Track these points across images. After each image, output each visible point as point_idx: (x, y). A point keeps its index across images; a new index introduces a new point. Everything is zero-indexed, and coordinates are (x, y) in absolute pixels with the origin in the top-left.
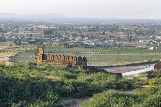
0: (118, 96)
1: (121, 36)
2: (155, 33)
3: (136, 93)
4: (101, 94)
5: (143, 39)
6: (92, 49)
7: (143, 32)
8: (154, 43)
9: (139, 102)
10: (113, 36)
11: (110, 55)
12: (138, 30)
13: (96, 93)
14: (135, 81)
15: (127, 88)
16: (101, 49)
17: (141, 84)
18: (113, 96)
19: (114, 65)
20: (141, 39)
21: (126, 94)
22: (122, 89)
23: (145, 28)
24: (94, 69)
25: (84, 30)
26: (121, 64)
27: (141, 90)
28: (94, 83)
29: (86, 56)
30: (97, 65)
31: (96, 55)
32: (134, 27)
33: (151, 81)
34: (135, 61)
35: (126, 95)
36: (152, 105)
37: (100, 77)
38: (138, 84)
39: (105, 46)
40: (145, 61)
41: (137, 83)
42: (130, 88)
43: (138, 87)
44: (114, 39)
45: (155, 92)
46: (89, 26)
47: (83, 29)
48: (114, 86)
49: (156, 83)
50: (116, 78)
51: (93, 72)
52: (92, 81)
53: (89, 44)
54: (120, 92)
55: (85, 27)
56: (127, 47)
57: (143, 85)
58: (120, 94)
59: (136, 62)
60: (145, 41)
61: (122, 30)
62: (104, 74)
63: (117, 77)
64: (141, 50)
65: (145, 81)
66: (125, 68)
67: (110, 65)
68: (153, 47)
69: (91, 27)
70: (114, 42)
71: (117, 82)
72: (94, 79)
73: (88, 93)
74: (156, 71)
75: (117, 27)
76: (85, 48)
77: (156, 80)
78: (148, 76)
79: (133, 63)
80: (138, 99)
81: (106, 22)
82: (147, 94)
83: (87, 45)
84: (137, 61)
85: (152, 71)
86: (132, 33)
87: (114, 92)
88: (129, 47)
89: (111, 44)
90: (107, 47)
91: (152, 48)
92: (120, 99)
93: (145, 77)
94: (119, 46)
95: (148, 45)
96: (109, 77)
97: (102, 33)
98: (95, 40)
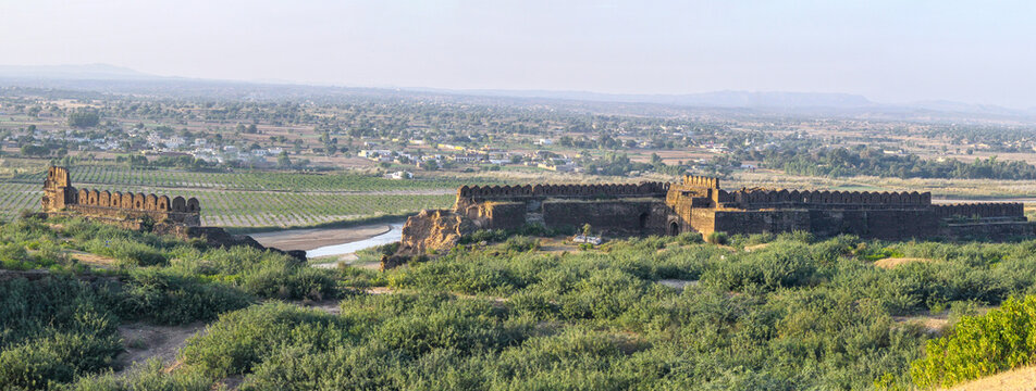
0: (295, 320)
1: (303, 138)
2: (408, 130)
3: (348, 313)
4: (241, 313)
5: (372, 147)
6: (215, 175)
7: (372, 125)
8: (405, 161)
9: (357, 339)
10: (282, 137)
11: (271, 193)
12: (358, 118)
13: (226, 311)
14: (345, 275)
15: (319, 296)
16: (243, 175)
17: (364, 285)
18: (279, 320)
19: (282, 225)
20: (366, 148)
21: (316, 314)
22: (306, 300)
23: (378, 113)
24: (220, 238)
25: (193, 117)
26: (303, 223)
27: (363, 303)
28: (222, 279)
29: (197, 197)
30: (231, 225)
31: (230, 192)
32: (346, 111)
33: (393, 276)
34: (346, 214)
35: (317, 319)
36: (397, 347)
37: (239, 262)
38: (353, 285)
39: (258, 168)
40: (378, 214)
41: (351, 280)
42: (329, 295)
43: (353, 294)
44: (284, 145)
45: (405, 308)
46: (209, 105)
47: (189, 112)
48: (282, 288)
49: (408, 282)
50: (290, 264)
51: (218, 247)
52: (214, 273)
53: (207, 160)
54: (300, 309)
55: (196, 108)
56: (323, 170)
57: (369, 286)
58: (298, 314)
59: (349, 218)
60: (377, 155)
61: (309, 119)
62: (252, 252)
63: (292, 263)
64: (365, 181)
65: (375, 277)
66: (316, 234)
67: (272, 225)
68: (400, 173)
69: (214, 108)
70: (285, 154)
71: (291, 277)
72: (222, 268)
73: (201, 310)
74: (410, 244)
75: (295, 109)
76: (197, 171)
77: (410, 273)
78: (385, 260)
79: (341, 218)
80: (355, 329)
81: (261, 94)
82: (380, 315)
83: (201, 162)
84: (351, 213)
85: (398, 244)
86: (339, 129)
87: (281, 307)
88: (328, 169)
89: (275, 160)
90: (264, 169)
91: (397, 176)
92: (298, 329)
93: (375, 261)
94: (299, 167)
95: (385, 165)
96: (267, 261)
97: (247, 126)
98: (225, 148)
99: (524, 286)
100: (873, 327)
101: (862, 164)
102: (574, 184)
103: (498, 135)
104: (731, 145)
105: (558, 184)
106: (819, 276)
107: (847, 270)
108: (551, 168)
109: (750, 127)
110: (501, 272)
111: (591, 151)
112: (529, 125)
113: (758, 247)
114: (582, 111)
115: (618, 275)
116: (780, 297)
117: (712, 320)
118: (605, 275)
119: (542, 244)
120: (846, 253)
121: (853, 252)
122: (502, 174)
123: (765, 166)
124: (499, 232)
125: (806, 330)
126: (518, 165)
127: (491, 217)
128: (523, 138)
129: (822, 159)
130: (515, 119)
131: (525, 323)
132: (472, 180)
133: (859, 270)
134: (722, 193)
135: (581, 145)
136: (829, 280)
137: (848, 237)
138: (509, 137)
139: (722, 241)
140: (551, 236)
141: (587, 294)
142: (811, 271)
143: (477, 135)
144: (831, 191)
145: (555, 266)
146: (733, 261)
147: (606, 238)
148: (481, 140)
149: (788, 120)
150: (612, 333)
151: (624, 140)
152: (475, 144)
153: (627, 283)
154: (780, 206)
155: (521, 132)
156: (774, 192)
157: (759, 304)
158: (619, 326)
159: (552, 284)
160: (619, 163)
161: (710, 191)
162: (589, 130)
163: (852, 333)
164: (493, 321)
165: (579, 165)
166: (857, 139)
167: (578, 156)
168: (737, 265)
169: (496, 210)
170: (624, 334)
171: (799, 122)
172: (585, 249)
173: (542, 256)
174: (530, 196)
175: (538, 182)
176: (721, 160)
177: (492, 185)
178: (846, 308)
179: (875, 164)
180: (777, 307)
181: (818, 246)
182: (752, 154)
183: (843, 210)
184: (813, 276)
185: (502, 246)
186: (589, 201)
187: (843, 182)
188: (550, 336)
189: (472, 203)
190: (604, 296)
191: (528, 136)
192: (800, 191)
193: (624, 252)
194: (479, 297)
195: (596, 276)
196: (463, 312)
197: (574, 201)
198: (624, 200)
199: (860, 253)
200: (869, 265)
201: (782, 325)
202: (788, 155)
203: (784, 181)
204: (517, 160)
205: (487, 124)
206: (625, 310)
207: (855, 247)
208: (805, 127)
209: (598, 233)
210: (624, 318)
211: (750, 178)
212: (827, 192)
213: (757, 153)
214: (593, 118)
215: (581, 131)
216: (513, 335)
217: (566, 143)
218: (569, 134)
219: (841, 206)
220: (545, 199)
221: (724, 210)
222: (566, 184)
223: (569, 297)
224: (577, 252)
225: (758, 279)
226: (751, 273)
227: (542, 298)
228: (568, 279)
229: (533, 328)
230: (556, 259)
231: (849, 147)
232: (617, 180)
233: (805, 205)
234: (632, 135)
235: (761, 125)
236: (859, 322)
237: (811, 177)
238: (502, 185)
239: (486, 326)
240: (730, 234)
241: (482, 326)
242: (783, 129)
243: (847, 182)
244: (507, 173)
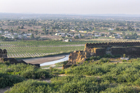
0: (37, 85)
1: (38, 30)
2: (70, 27)
3: (53, 82)
4: (21, 83)
5: (59, 32)
6: (11, 42)
7: (59, 26)
8: (69, 36)
9: (56, 90)
10: (31, 30)
11: (29, 47)
12: (55, 24)
13: (16, 83)
14: (52, 71)
15: (44, 77)
16: (20, 42)
17: (58, 74)
18: (32, 85)
19: (32, 56)
20: (57, 33)
21: (43, 83)
22: (40, 79)
23: (60, 22)
24: (14, 61)
25: (4, 24)
26: (39, 56)
27: (57, 79)
28: (15, 74)
29: (6, 49)
30: (17, 57)
31: (16, 47)
32: (51, 22)
33: (67, 71)
34: (51, 53)
35: (44, 84)
36: (68, 92)
37: (20, 68)
38: (55, 74)
39: (24, 39)
40: (61, 52)
41: (54, 72)
42: (47, 77)
43: (55, 76)
44: (32, 32)
45: (70, 80)
46: (9, 21)
47: (3, 23)
48: (33, 75)
49: (71, 72)
50: (35, 68)
51: (13, 64)
52: (12, 72)
53: (9, 37)
54: (39, 81)
55: (5, 22)
56: (45, 39)
57: (59, 74)
58: (38, 83)
59: (53, 54)
60: (60, 35)
61: (40, 24)
62: (23, 65)
63: (36, 68)
64: (57, 42)
65: (61, 71)
66: (43, 59)
67: (29, 56)
68: (68, 40)
69: (10, 22)
70: (33, 35)
71: (35, 72)
72: (14, 70)
73: (9, 83)
74: (71, 61)
75: (35, 21)
76: (5, 41)
77: (71, 70)
78: (64, 66)
79: (50, 54)
80: (55, 87)
81: (25, 17)
82: (63, 82)
83: (7, 38)
84: (53, 52)
85: (68, 61)
86: (49, 27)
87: (33, 81)
88: (46, 39)
89: (30, 37)
90: (26, 40)
91: (67, 41)
92: (38, 87)
93: (61, 67)
94: (37, 39)
95: (63, 37)
96: (28, 68)
97: (21, 27)
98: (14, 34)
99: (106, 73)
102: (120, 42)
103: (97, 28)
105: (116, 42)
108: (113, 37)
110: (99, 69)
111: (125, 32)
112: (106, 25)
114: (123, 20)
115: (134, 69)
118: (130, 69)
119: (111, 60)
122: (98, 39)
124: (98, 57)
126: (103, 37)
127: (95, 52)
128: (105, 28)
130: (102, 23)
131: (106, 84)
132: (89, 41)
135: (122, 30)
138: (100, 28)
140: (114, 58)
141: (125, 75)
143: (91, 28)
145: (115, 67)
147: (130, 58)
148: (92, 29)
150: (132, 86)
151: (135, 28)
152: (90, 31)
153: (137, 72)
155: (104, 27)
158: (134, 84)
159: (114, 72)
160: (134, 35)
162: (125, 26)
164: (97, 83)
165: (122, 36)
167: (121, 34)
169: (97, 50)
170: (136, 87)
172: (124, 61)
173: (111, 64)
174: (107, 46)
175: (109, 42)
177: (96, 43)
185: (99, 61)
186: (125, 47)
188: (114, 87)
189: (89, 48)
190: (130, 75)
191: (106, 28)
193: (136, 62)
194: (92, 76)
195: (127, 70)
196: (88, 81)
197: (120, 47)
198: (136, 47)
204: (103, 35)
205: (93, 24)
206: (136, 80)
209: (128, 57)
210: (136, 82)
214: (126, 22)
215: (122, 26)
216: (103, 87)
217: (118, 30)
218: (119, 27)
220: (111, 47)
222: (118, 42)
223: (119, 76)
224: (122, 62)
227: (111, 76)
228: (119, 70)
229: (109, 85)
230: (115, 65)
232: (133, 41)
234: (138, 27)
238: (98, 43)
239: (95, 85)
241: (93, 85)
244: (100, 39)
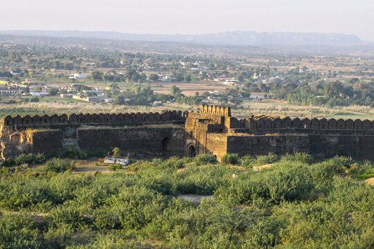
99: (61, 202)
100: (364, 236)
101: (355, 95)
102: (104, 112)
103: (37, 70)
104: (241, 79)
105: (91, 113)
106: (317, 192)
107: (342, 187)
108: (84, 99)
109: (257, 63)
110: (41, 190)
111: (119, 84)
112: (64, 62)
113: (264, 166)
114: (112, 49)
115: (143, 191)
116: (283, 210)
117: (224, 230)
118: (132, 191)
119: (77, 165)
120: (340, 172)
121: (347, 171)
122: (39, 105)
123: (271, 97)
124: (39, 155)
125: (306, 238)
126: (55, 97)
127: (31, 143)
128: (60, 72)
129: (320, 91)
130: (52, 56)
131: (63, 234)
132: (14, 110)
133: (352, 187)
134: (233, 120)
135: (111, 79)
136: (326, 196)
137: (342, 158)
138: (47, 73)
139: (234, 162)
140: (85, 159)
141: (116, 208)
142: (311, 187)
143: (18, 71)
144: (328, 119)
145: (88, 184)
146: (243, 179)
147: (133, 160)
148: (22, 75)
149: (290, 57)
150: (139, 241)
151: (148, 74)
152: (17, 79)
153: (151, 198)
154: (284, 132)
155: (58, 68)
156: (278, 119)
157: (265, 215)
158: (144, 235)
159: (86, 200)
160: (142, 94)
161: (223, 119)
162: (118, 66)
163: (345, 241)
164: (35, 233)
165: (109, 96)
166: (351, 73)
167: (108, 88)
168: (247, 182)
169: (35, 137)
170: (149, 242)
171: (300, 58)
172: (114, 169)
173: (77, 176)
174: (66, 123)
175: (73, 112)
176: (232, 92)
177: (32, 115)
178: (340, 220)
179: (367, 95)
180: (280, 218)
181: (316, 166)
182: (259, 87)
183: (338, 135)
184: (312, 192)
185: (42, 167)
186: (117, 128)
187: (338, 111)
188: (85, 244)
189: (14, 131)
190: (131, 209)
191: (64, 72)
192: (301, 118)
193: (148, 171)
194: (22, 213)
195: (124, 193)
196: (8, 226)
197: (104, 128)
198: (148, 126)
199: (353, 172)
200: (360, 183)
201: (285, 233)
202: (290, 88)
203: (287, 109)
204: (54, 93)
205: (27, 61)
206: (150, 221)
207: (349, 167)
208: (304, 63)
209: (125, 156)
210: (149, 228)
211: (258, 107)
212: (324, 119)
213: (264, 86)
214: (120, 55)
215: (110, 67)
216: (52, 245)
217: (97, 77)
218: (100, 70)
219: (337, 132)
220: (79, 126)
221: (235, 135)
222: (98, 113)
223: (101, 211)
224: (108, 172)
225: (265, 194)
226: (258, 189)
227: (77, 213)
228: (100, 195)
229: (70, 239)
230: (89, 178)
231: (344, 80)
232: (142, 110)
233: (306, 131)
234: (155, 70)
235: (267, 61)
236: (351, 232)
237: (311, 107)
238: (41, 114)
239: (29, 238)
240: (241, 156)
241: (25, 239)
242: (287, 64)
243: (341, 111)
244: (45, 104)
